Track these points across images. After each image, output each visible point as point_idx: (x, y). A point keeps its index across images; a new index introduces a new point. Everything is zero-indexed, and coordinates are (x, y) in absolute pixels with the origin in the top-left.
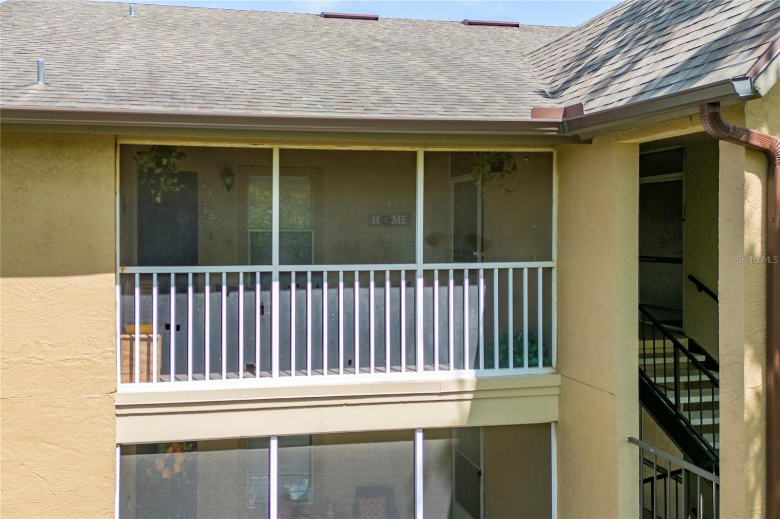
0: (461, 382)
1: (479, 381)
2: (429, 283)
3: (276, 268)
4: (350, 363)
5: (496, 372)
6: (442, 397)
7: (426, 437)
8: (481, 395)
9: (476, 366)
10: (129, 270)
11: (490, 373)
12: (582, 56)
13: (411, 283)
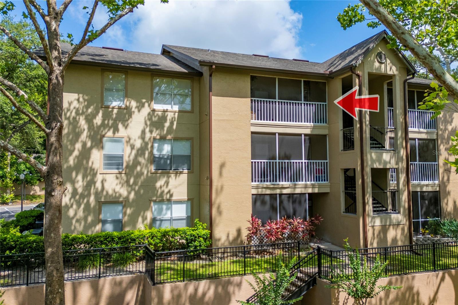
0: (311, 125)
1: (314, 125)
2: (304, 105)
3: (277, 100)
4: (290, 120)
5: (317, 124)
6: (307, 127)
7: (304, 136)
8: (314, 127)
9: (313, 122)
10: (252, 98)
11: (315, 124)
12: (332, 63)
13: (301, 105)
